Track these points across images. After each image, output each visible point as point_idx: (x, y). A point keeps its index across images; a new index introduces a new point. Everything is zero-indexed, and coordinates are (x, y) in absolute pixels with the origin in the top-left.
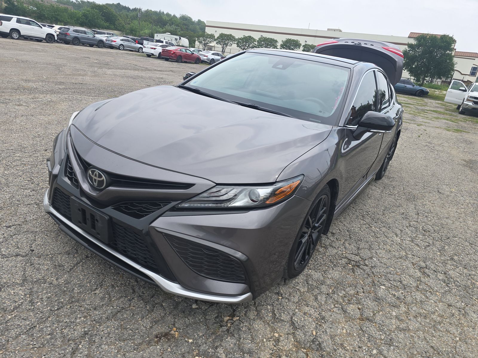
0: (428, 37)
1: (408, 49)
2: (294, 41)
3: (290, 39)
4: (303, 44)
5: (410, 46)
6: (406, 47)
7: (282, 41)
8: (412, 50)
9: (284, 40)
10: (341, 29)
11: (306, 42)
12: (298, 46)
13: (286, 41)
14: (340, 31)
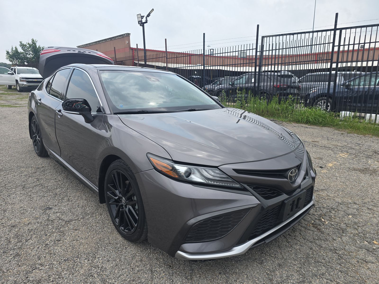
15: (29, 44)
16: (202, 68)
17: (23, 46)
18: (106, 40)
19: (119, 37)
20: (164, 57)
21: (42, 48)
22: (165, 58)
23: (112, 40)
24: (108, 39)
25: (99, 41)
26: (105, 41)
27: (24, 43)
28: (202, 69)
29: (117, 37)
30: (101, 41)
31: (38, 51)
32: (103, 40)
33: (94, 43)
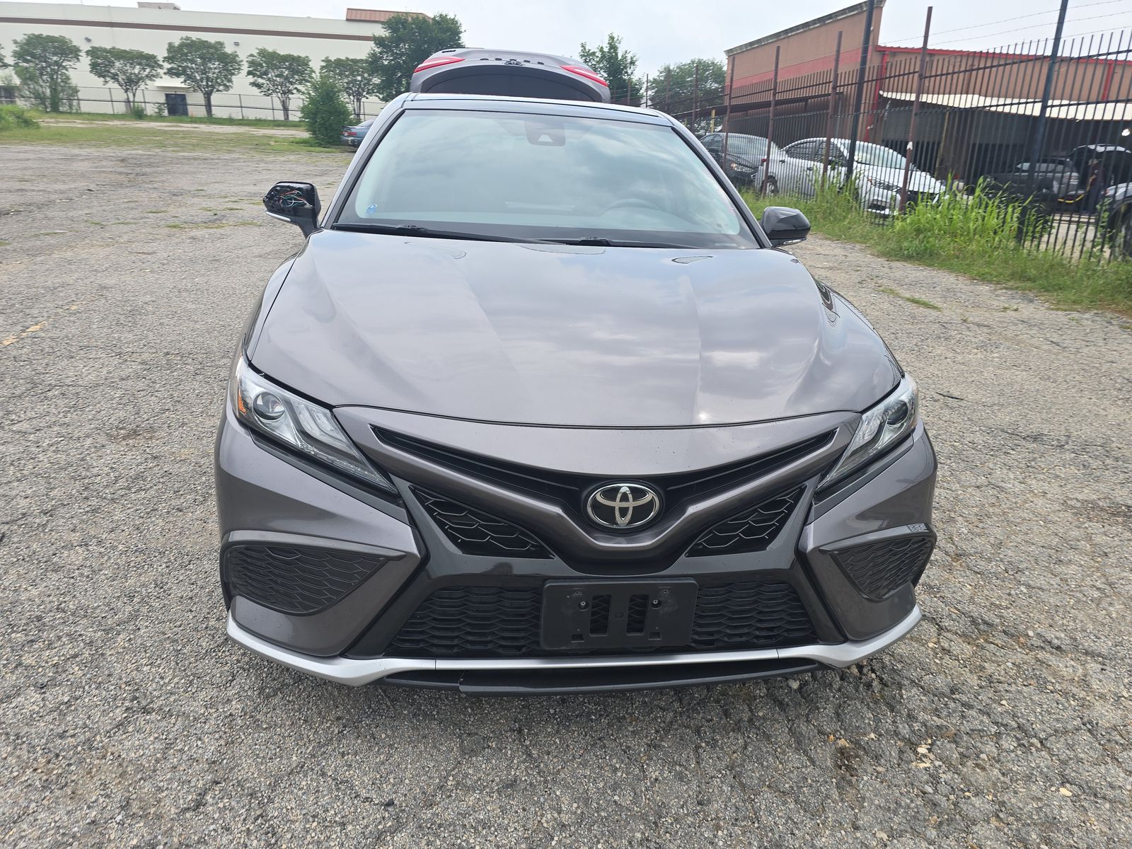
0: (410, 19)
1: (376, 49)
2: (51, 39)
3: (39, 37)
4: (85, 47)
5: (379, 41)
6: (372, 44)
7: (15, 42)
8: (387, 53)
9: (21, 38)
10: (177, 4)
11: (88, 40)
12: (71, 53)
13: (27, 40)
14: (175, 8)
15: (601, 50)
16: (1037, 113)
17: (587, 55)
18: (809, 26)
19: (850, 12)
20: (914, 72)
21: (629, 61)
22: (916, 75)
23: (825, 24)
24: (814, 22)
25: (786, 32)
26: (803, 28)
27: (592, 47)
28: (1035, 117)
29: (842, 14)
30: (791, 30)
31: (619, 68)
32: (797, 28)
33: (771, 37)
